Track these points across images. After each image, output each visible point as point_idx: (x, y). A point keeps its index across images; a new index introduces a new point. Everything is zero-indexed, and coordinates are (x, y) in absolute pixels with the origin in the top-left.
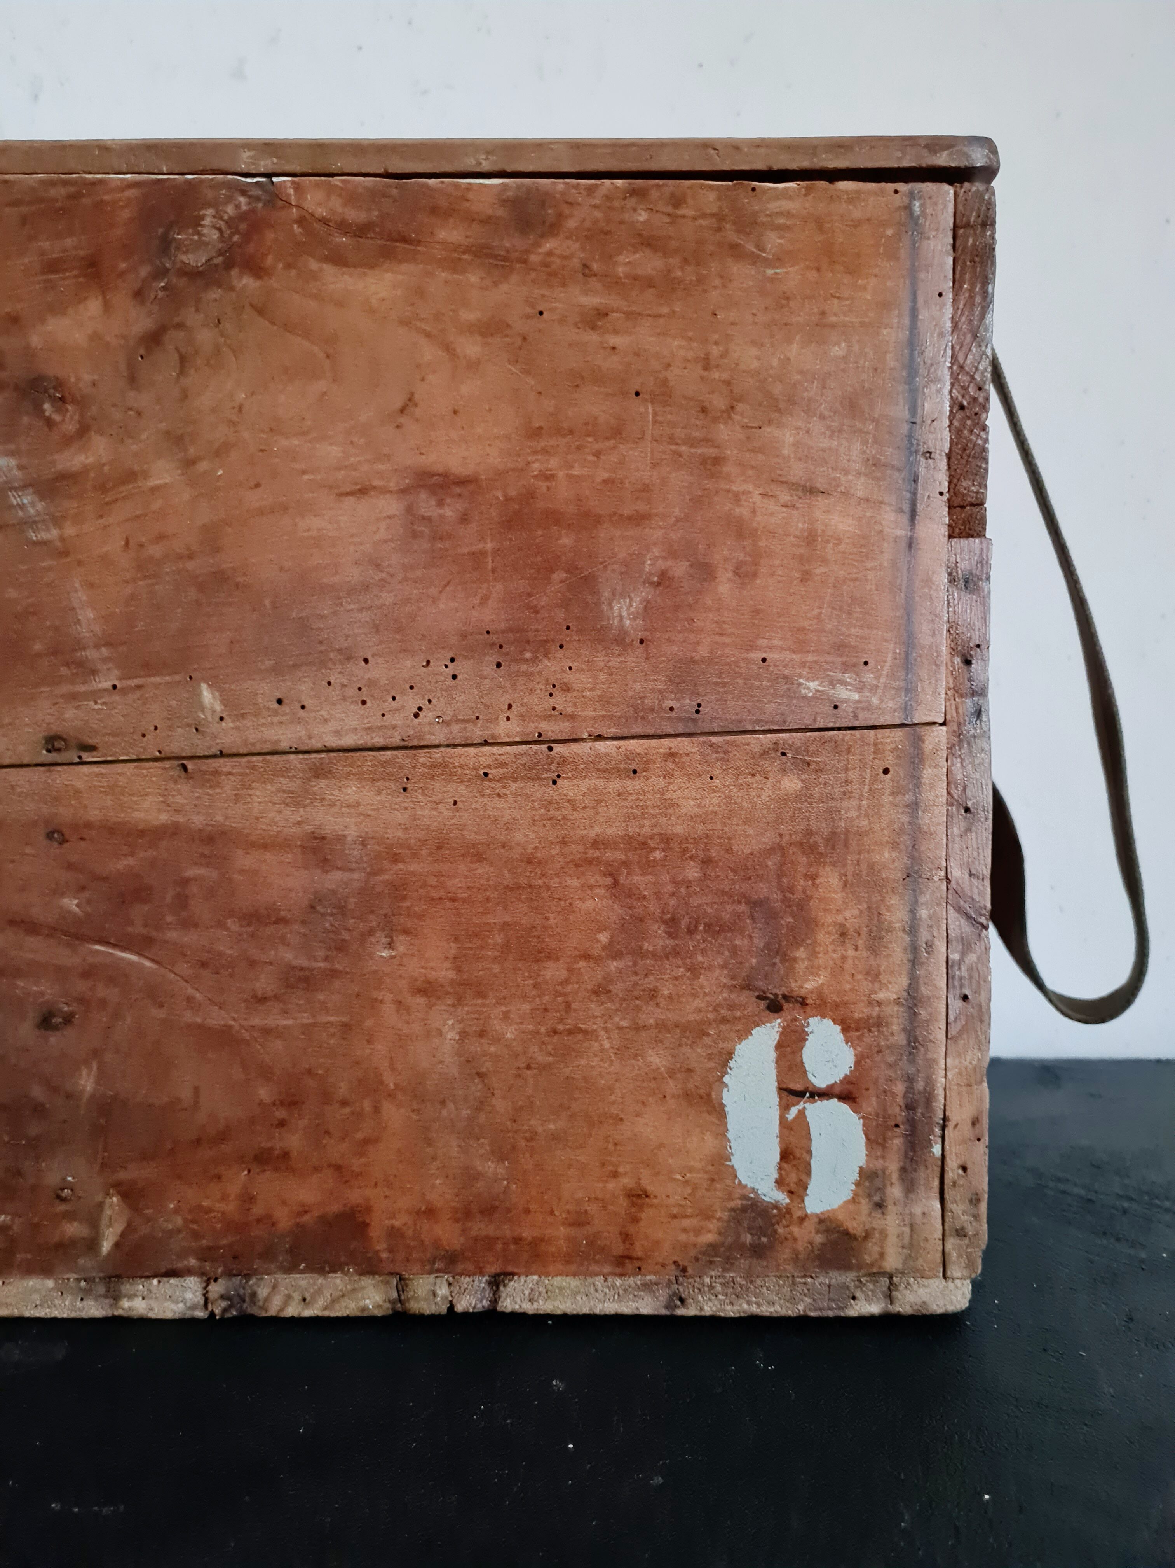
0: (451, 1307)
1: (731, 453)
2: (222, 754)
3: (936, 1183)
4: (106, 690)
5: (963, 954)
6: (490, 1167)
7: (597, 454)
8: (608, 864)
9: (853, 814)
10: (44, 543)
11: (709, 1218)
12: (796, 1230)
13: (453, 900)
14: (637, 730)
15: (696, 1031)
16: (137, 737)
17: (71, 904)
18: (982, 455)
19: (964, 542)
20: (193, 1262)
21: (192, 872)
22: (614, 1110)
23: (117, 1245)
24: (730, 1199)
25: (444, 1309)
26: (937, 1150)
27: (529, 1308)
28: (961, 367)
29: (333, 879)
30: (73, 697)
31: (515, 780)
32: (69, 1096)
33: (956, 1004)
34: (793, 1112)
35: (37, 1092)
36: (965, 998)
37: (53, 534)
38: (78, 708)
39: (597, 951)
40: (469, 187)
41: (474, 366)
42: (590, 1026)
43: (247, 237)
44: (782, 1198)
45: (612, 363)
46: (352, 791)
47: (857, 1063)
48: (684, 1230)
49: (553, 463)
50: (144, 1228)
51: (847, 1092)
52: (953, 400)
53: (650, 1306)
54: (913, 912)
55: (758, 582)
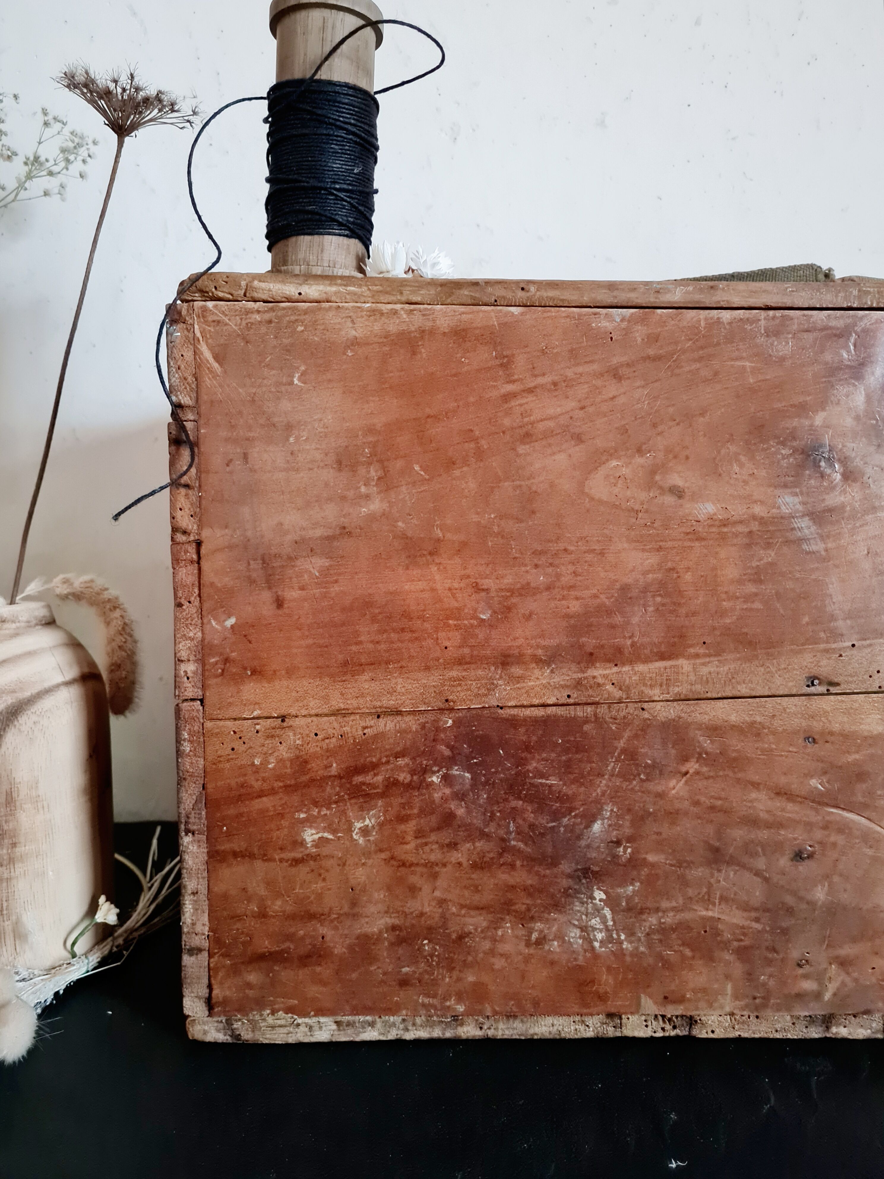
4: (848, 647)
10: (814, 553)
16: (866, 677)
17: (814, 782)
20: (880, 1004)
23: (835, 994)
30: (827, 651)
32: (809, 902)
35: (789, 900)
37: (821, 546)
38: (829, 659)
50: (851, 984)
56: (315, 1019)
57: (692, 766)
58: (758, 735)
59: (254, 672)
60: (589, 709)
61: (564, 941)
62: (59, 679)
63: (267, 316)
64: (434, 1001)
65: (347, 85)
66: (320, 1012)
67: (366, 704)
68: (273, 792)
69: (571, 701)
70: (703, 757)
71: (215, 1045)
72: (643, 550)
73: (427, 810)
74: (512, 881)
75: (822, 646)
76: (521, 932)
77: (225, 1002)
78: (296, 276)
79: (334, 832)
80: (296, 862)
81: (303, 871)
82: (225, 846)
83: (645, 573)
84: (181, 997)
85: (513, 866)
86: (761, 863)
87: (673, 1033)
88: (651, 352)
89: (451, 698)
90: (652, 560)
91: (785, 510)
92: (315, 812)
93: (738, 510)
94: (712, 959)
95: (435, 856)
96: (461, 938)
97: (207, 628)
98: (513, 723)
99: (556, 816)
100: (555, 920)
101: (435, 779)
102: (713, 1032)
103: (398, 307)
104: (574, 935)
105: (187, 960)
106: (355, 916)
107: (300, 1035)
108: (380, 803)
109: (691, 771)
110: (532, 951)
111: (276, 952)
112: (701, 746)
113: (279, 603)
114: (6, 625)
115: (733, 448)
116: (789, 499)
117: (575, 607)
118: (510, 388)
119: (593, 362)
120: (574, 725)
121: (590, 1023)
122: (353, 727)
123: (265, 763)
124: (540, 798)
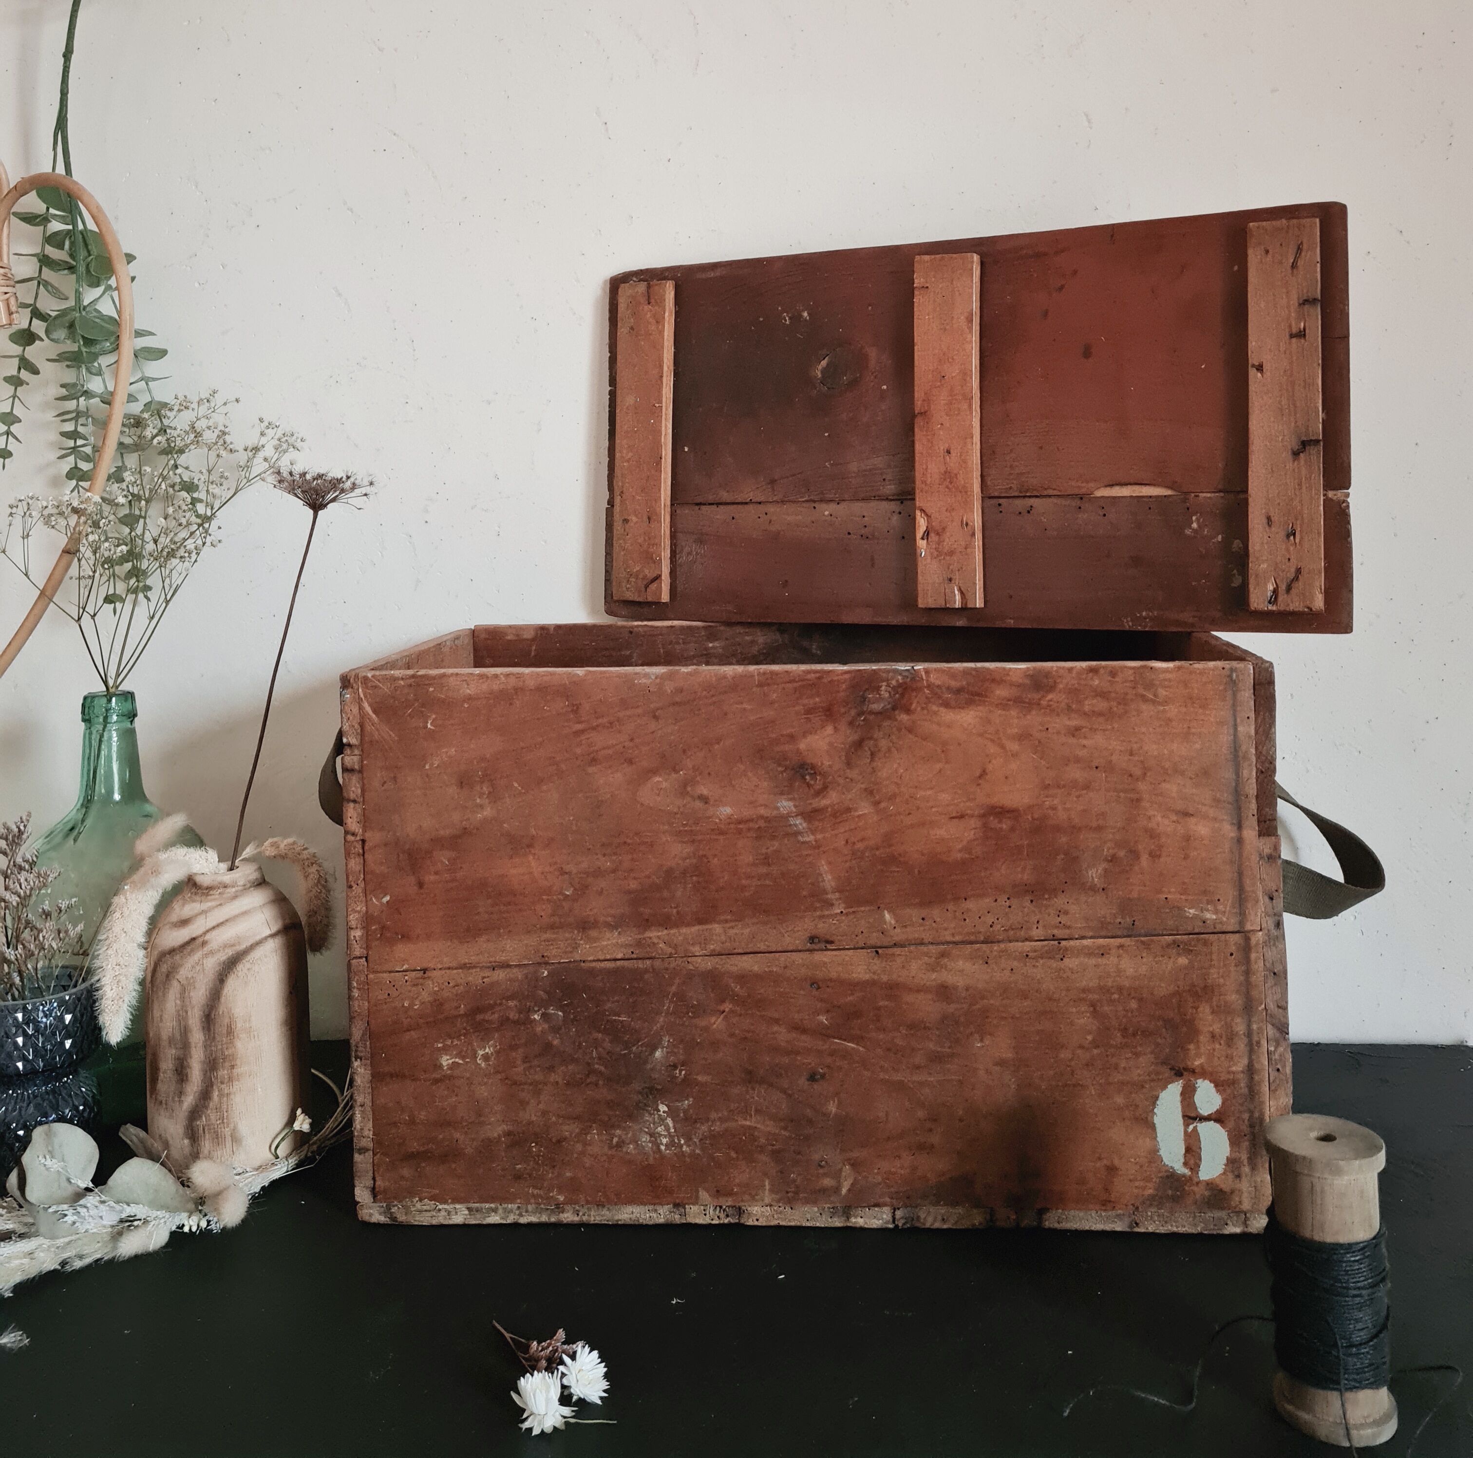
0: (1018, 1225)
1: (1146, 796)
2: (895, 945)
4: (838, 914)
5: (1276, 1048)
7: (1078, 797)
8: (1091, 1001)
9: (1215, 976)
10: (807, 843)
11: (1149, 1182)
12: (1195, 1188)
13: (1012, 1018)
14: (1103, 933)
15: (1140, 1085)
16: (854, 936)
17: (823, 1019)
19: (1266, 839)
20: (888, 1200)
21: (881, 1003)
22: (1098, 1126)
23: (849, 1190)
24: (1160, 1172)
25: (1014, 1225)
27: (1056, 1226)
28: (1261, 753)
29: (951, 1008)
30: (821, 917)
31: (1042, 958)
32: (824, 1114)
33: (1273, 1074)
34: (1191, 1127)
35: (809, 1112)
36: (1279, 1070)
37: (811, 838)
38: (824, 923)
39: (1087, 1044)
40: (1011, 668)
41: (1015, 755)
42: (1085, 1082)
43: (902, 695)
44: (1187, 1172)
45: (1082, 753)
46: (961, 964)
47: (1223, 1103)
48: (1137, 1188)
49: (1056, 802)
50: (863, 1182)
51: (1218, 1118)
52: (1257, 769)
53: (1119, 1227)
54: (1249, 1026)
55: (1162, 860)
56: (452, 1206)
57: (727, 1006)
58: (775, 982)
59: (403, 936)
60: (648, 962)
61: (638, 1145)
63: (408, 682)
64: (541, 1192)
66: (456, 1200)
67: (484, 959)
68: (418, 1027)
69: (634, 956)
70: (735, 999)
71: (377, 1225)
72: (682, 842)
73: (531, 1041)
74: (596, 1097)
75: (819, 913)
76: (605, 1137)
77: (385, 1191)
79: (463, 1058)
80: (436, 1081)
81: (440, 1090)
82: (384, 1069)
83: (684, 859)
84: (353, 1187)
85: (596, 1085)
86: (785, 1083)
87: (726, 1221)
88: (677, 699)
89: (546, 954)
90: (688, 849)
91: (783, 811)
92: (449, 1042)
93: (749, 812)
94: (752, 1160)
95: (539, 1077)
96: (559, 1141)
97: (369, 903)
98: (592, 972)
99: (627, 1045)
100: (630, 1127)
101: (536, 1017)
102: (757, 1220)
104: (645, 1138)
105: (357, 1157)
106: (482, 1124)
107: (441, 1219)
108: (496, 1035)
109: (727, 1010)
110: (613, 1152)
111: (423, 1152)
112: (733, 991)
113: (421, 885)
115: (741, 766)
116: (785, 803)
117: (633, 885)
118: (579, 727)
119: (638, 707)
120: (637, 975)
121: (661, 1211)
122: (476, 978)
123: (412, 1005)
124: (615, 1031)
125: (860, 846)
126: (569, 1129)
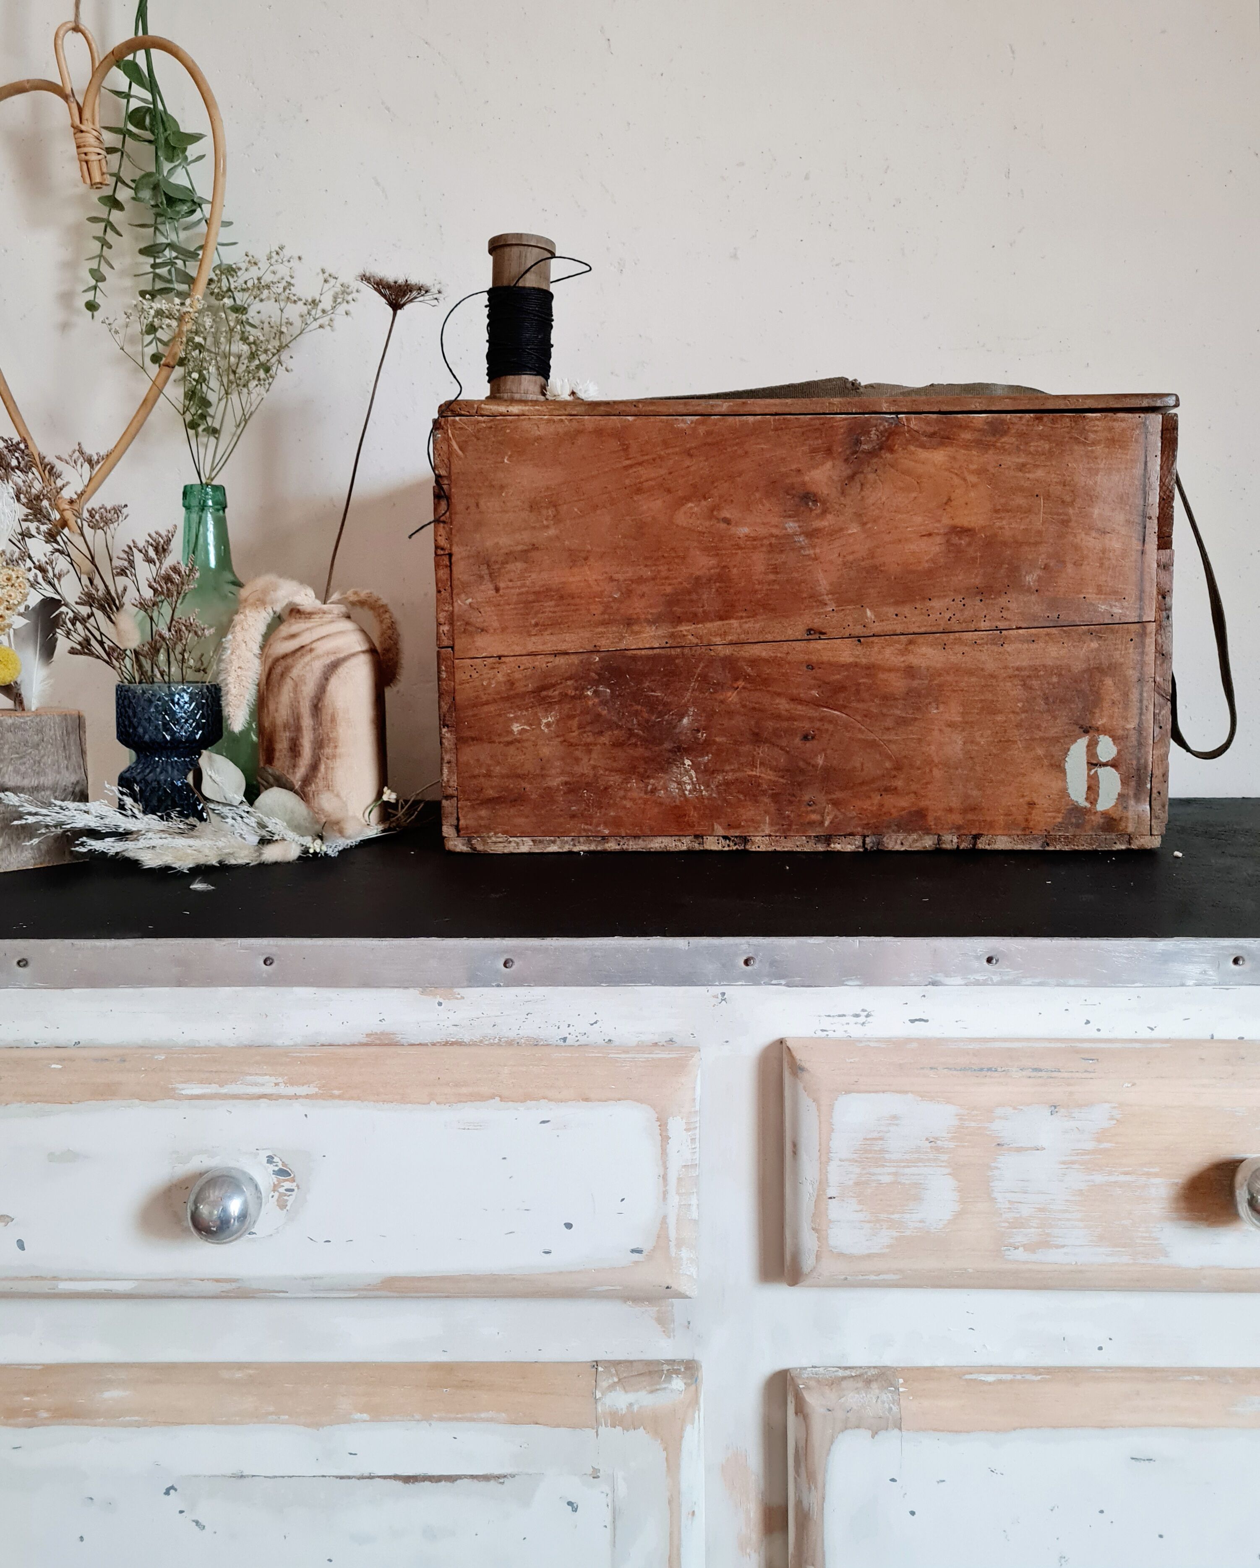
0: (958, 846)
1: (1074, 518)
2: (874, 636)
3: (1148, 799)
4: (830, 611)
5: (1160, 710)
6: (975, 793)
7: (1021, 519)
8: (1022, 676)
9: (1118, 656)
10: (808, 555)
11: (1059, 812)
12: (1093, 818)
13: (962, 691)
14: (1036, 625)
15: (1056, 740)
16: (841, 629)
17: (815, 693)
18: (1171, 518)
19: (1164, 551)
20: (859, 829)
21: (861, 681)
22: (1023, 771)
23: (831, 823)
24: (1067, 805)
25: (955, 847)
26: (1149, 786)
27: (988, 847)
28: (1163, 484)
29: (915, 683)
30: (818, 614)
31: (987, 644)
32: (813, 766)
33: (1157, 729)
34: (1093, 771)
35: (801, 764)
36: (1161, 727)
37: (811, 552)
38: (819, 618)
39: (1018, 710)
40: (974, 418)
41: (974, 486)
42: (1015, 739)
43: (888, 438)
44: (1088, 805)
45: (1027, 484)
46: (924, 649)
47: (1118, 753)
48: (1050, 817)
49: (1004, 522)
50: (841, 817)
51: (1114, 764)
52: (1160, 497)
53: (1035, 847)
54: (1141, 694)
55: (1083, 567)
56: (520, 839)
57: (741, 683)
58: (779, 665)
59: (482, 630)
60: (678, 650)
61: (667, 791)
62: (360, 649)
63: (489, 425)
64: (591, 828)
65: (534, 288)
66: (523, 834)
67: (548, 648)
68: (494, 701)
69: (668, 645)
70: (747, 678)
71: (461, 854)
72: (708, 555)
73: (586, 711)
74: (636, 755)
75: (815, 611)
76: (642, 785)
77: (466, 828)
78: (506, 400)
79: (530, 725)
80: (509, 743)
81: (512, 750)
82: (467, 733)
83: (709, 569)
84: (441, 825)
85: (636, 745)
86: (784, 742)
87: (735, 848)
88: (709, 440)
89: (598, 644)
90: (713, 562)
91: (790, 531)
92: (519, 713)
93: (762, 531)
94: (757, 801)
95: (590, 739)
96: (606, 789)
97: (455, 604)
98: (634, 658)
99: (661, 714)
100: (662, 777)
101: (589, 693)
102: (759, 847)
103: (563, 417)
104: (673, 787)
105: (445, 802)
106: (543, 776)
107: (511, 848)
108: (557, 707)
109: (740, 687)
110: (648, 796)
111: (497, 798)
112: (746, 672)
113: (497, 590)
114: (326, 615)
115: (758, 495)
116: (791, 524)
117: (669, 590)
118: (628, 462)
119: (675, 446)
120: (670, 659)
121: (684, 841)
122: (540, 662)
123: (490, 684)
124: (652, 705)
125: (850, 558)
126: (615, 779)
